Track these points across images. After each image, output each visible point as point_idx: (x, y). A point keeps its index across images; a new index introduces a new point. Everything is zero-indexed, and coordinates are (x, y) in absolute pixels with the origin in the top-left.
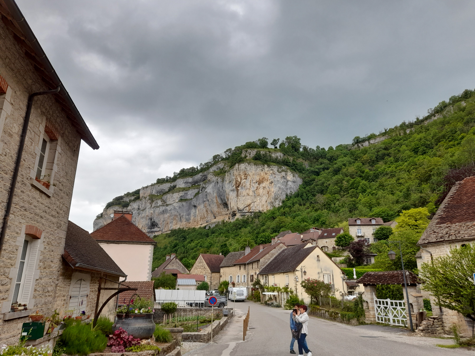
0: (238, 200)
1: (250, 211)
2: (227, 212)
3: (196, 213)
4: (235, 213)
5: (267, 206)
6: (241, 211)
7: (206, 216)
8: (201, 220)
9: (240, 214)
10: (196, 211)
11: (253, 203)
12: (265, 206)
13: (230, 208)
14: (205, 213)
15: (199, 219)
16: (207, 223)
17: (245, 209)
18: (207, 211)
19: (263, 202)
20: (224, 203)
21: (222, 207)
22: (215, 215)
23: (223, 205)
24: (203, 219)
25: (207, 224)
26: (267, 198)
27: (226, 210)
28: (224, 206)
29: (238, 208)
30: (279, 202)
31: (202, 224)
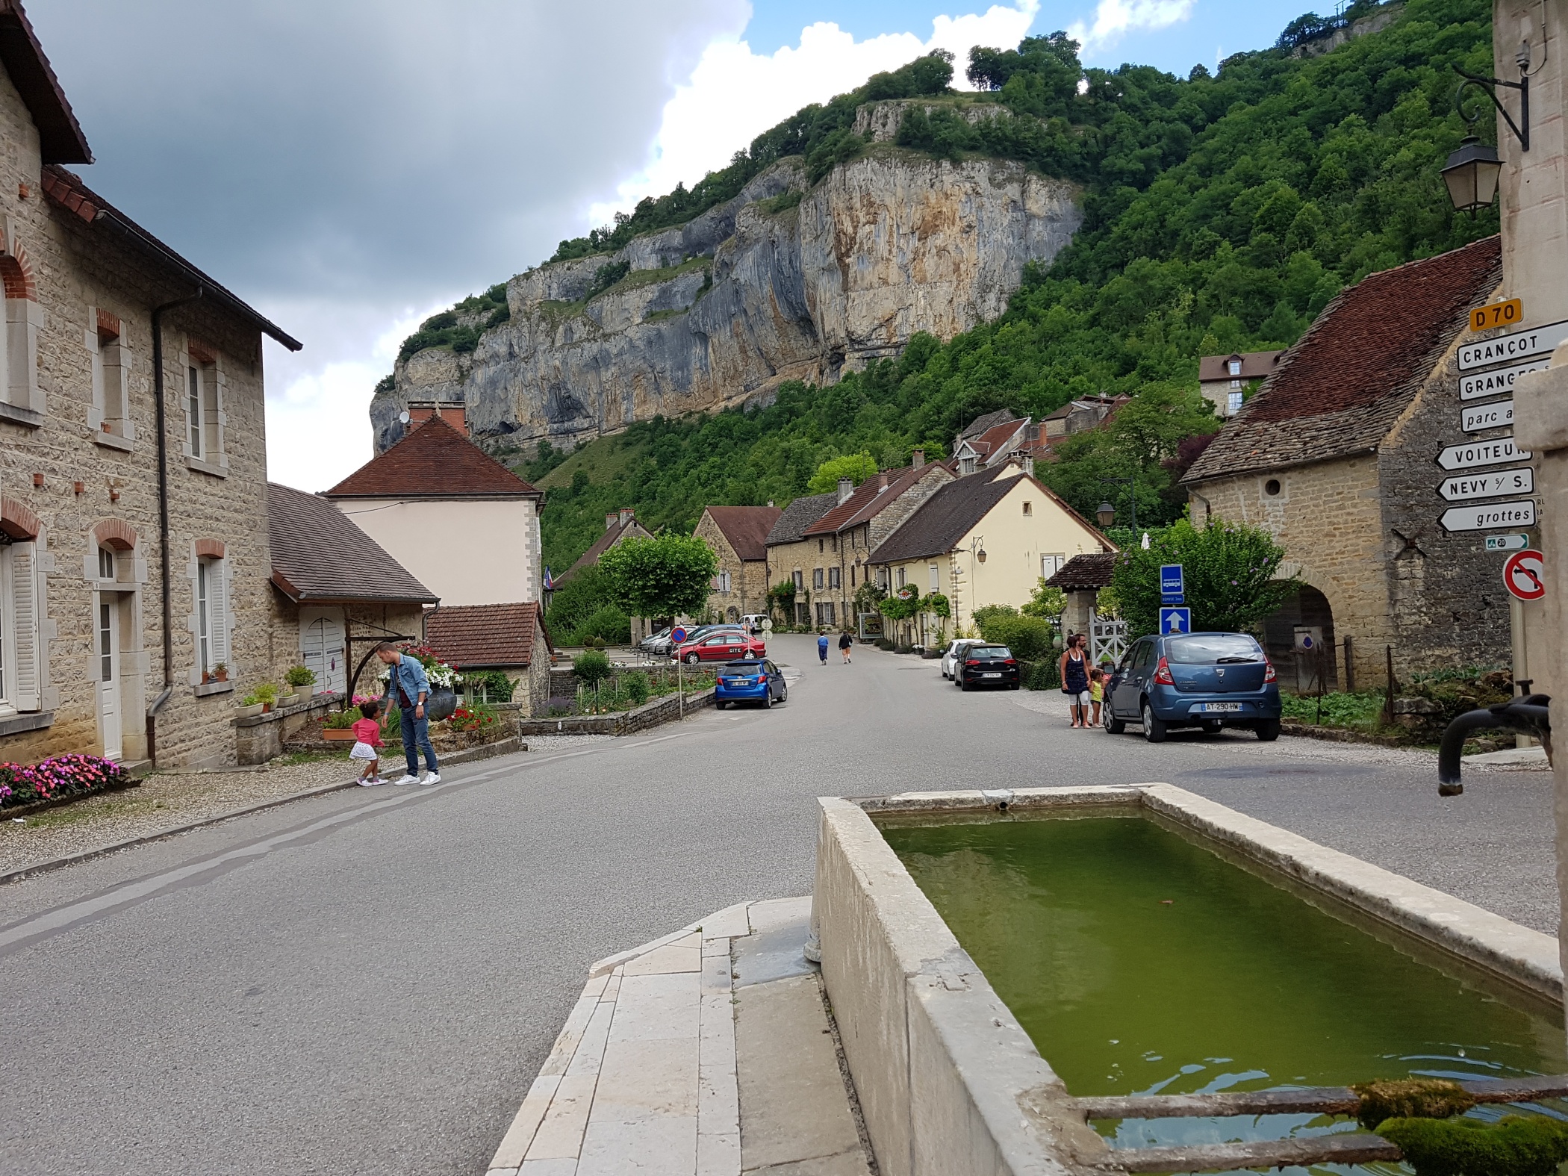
0: (850, 304)
1: (894, 340)
2: (815, 351)
3: (706, 358)
4: (841, 351)
5: (953, 320)
6: (860, 343)
7: (741, 369)
8: (728, 381)
9: (857, 355)
10: (706, 350)
11: (902, 311)
12: (944, 319)
13: (821, 336)
14: (739, 357)
15: (720, 382)
16: (746, 391)
17: (873, 337)
18: (743, 350)
19: (941, 306)
20: (802, 319)
21: (794, 331)
22: (773, 363)
23: (798, 324)
24: (732, 378)
25: (749, 394)
26: (952, 289)
27: (810, 341)
28: (800, 327)
29: (849, 334)
30: (999, 300)
31: (729, 398)
